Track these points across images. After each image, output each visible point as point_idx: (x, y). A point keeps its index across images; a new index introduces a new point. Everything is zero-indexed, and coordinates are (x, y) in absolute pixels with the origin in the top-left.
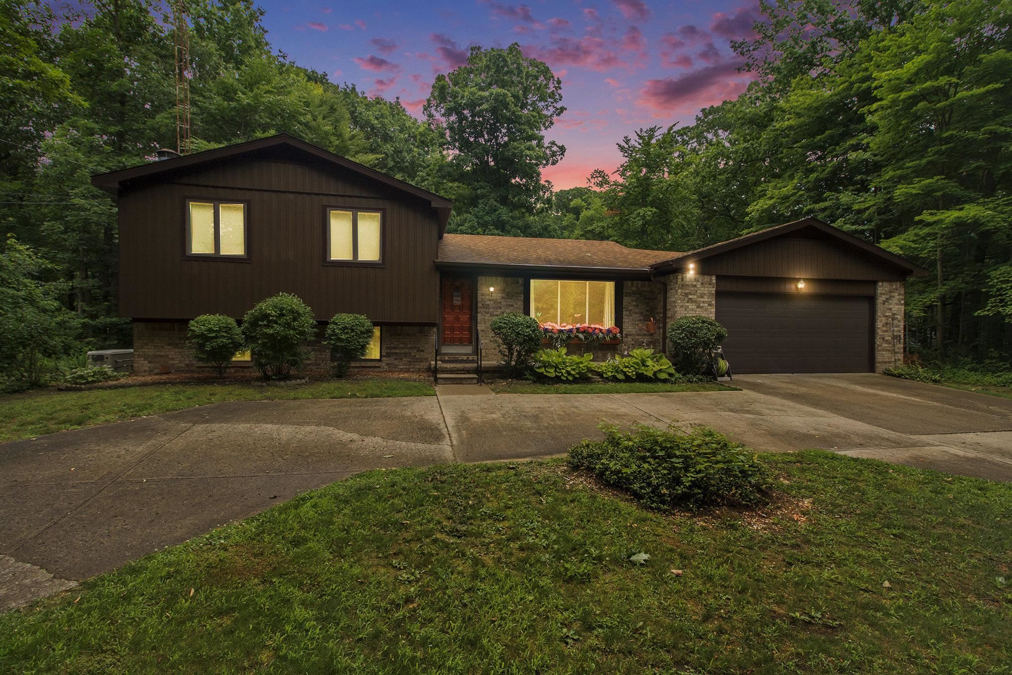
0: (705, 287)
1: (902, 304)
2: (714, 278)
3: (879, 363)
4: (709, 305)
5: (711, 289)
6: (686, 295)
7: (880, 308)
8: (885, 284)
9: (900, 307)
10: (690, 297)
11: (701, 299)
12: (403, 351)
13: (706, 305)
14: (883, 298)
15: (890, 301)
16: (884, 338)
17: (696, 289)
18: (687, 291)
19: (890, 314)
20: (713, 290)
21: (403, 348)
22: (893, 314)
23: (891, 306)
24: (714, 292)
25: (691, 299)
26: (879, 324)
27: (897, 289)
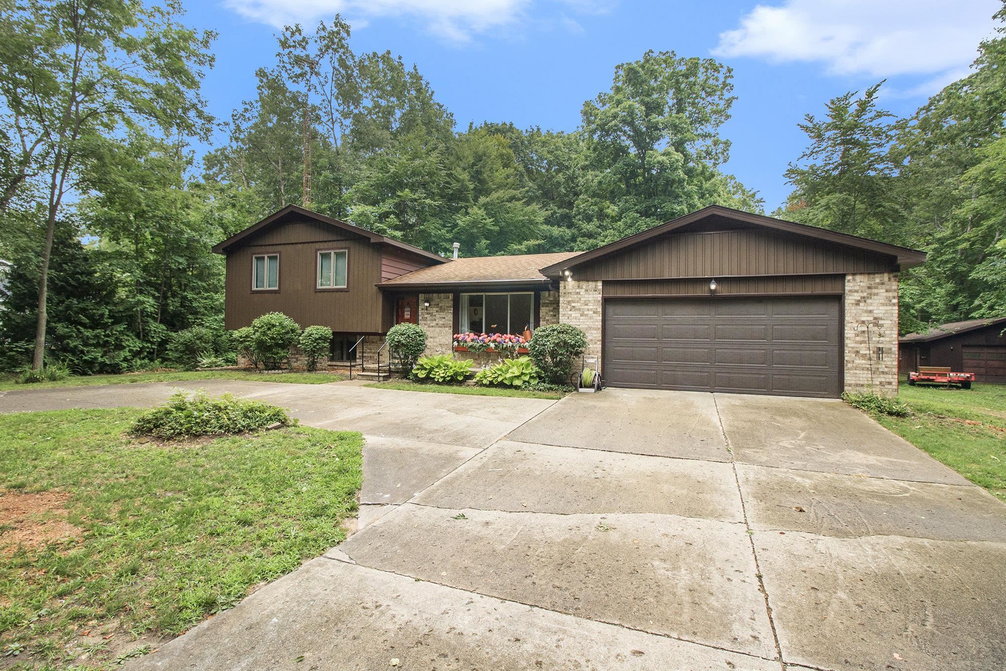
0: (589, 294)
1: (894, 304)
2: (600, 285)
3: (850, 385)
4: (594, 313)
5: (597, 296)
6: (569, 302)
7: (851, 312)
8: (858, 278)
9: (889, 308)
10: (573, 304)
11: (586, 307)
12: (369, 355)
13: (592, 312)
14: (857, 296)
15: (869, 301)
16: (858, 352)
17: (579, 296)
18: (570, 299)
19: (871, 319)
20: (599, 297)
21: (369, 353)
22: (875, 318)
23: (870, 308)
24: (600, 299)
25: (574, 307)
26: (849, 333)
27: (883, 284)
